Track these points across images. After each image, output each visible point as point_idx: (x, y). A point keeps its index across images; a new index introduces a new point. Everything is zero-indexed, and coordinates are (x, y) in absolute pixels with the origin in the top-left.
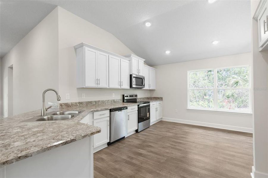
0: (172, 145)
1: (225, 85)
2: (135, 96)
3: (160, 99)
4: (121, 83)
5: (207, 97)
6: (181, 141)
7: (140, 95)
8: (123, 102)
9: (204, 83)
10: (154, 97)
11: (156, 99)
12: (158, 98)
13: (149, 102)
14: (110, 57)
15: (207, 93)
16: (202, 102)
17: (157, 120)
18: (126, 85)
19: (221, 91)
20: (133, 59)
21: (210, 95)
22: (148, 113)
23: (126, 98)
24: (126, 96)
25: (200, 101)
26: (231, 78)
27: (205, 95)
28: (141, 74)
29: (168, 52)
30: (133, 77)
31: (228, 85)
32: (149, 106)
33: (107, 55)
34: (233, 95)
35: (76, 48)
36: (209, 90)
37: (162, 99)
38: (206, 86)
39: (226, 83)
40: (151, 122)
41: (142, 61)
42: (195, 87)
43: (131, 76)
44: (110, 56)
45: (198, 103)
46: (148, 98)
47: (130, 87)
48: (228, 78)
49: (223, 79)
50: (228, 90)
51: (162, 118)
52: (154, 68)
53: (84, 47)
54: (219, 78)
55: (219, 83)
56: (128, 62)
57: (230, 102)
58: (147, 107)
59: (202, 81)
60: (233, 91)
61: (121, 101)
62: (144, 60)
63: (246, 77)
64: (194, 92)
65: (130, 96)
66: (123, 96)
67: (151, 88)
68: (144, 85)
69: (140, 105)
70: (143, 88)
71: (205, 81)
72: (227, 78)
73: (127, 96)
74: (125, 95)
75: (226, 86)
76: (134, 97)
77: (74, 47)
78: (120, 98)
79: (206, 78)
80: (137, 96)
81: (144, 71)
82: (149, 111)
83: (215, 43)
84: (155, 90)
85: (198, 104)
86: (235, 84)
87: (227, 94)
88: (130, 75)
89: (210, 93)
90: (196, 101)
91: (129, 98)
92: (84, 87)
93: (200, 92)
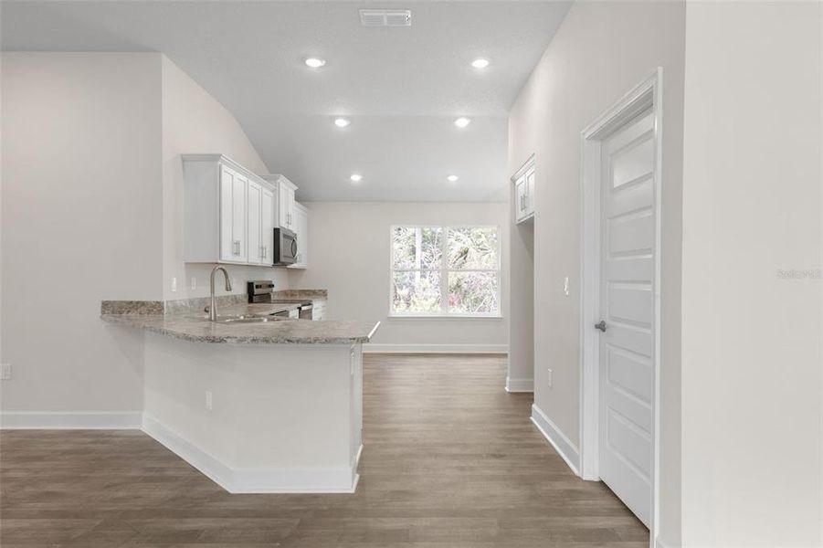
2: (270, 286)
3: (323, 294)
4: (262, 251)
8: (251, 301)
10: (300, 291)
12: (315, 292)
13: (310, 303)
14: (249, 185)
18: (269, 258)
20: (281, 188)
23: (256, 291)
24: (257, 287)
26: (453, 240)
28: (292, 227)
29: (356, 178)
30: (281, 235)
32: (311, 311)
33: (246, 180)
35: (185, 160)
37: (326, 295)
41: (292, 190)
43: (276, 231)
44: (250, 182)
46: (286, 293)
47: (274, 262)
52: (303, 207)
53: (219, 163)
56: (272, 194)
57: (453, 303)
61: (246, 300)
62: (296, 188)
63: (481, 240)
66: (250, 285)
67: (301, 266)
68: (296, 257)
69: (303, 308)
73: (262, 286)
74: (255, 284)
77: (182, 155)
78: (241, 290)
80: (273, 286)
83: (453, 178)
84: (304, 270)
86: (462, 255)
88: (275, 229)
92: (219, 262)
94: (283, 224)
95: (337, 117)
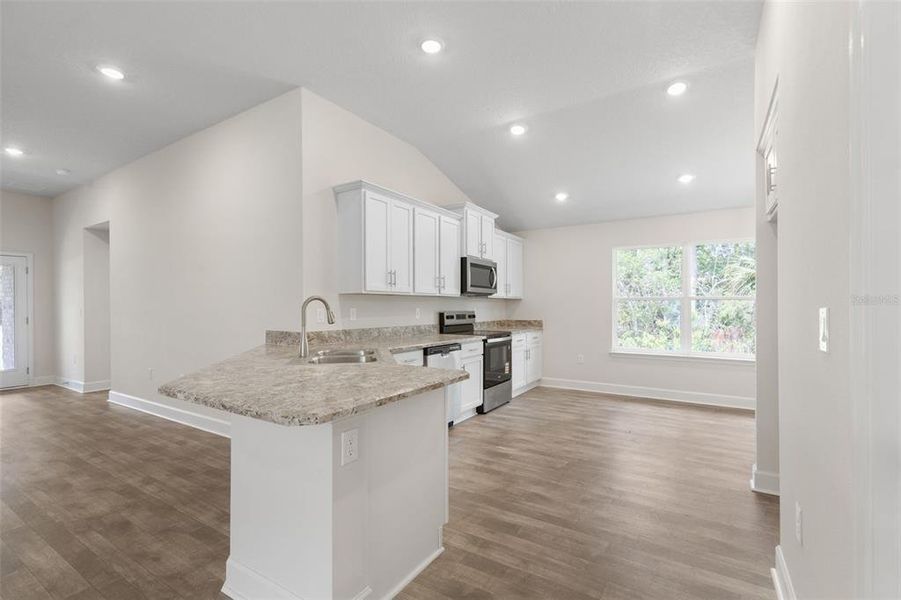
0: (578, 437)
1: (720, 285)
2: (470, 317)
3: (536, 325)
4: (440, 281)
5: (665, 322)
6: (599, 431)
7: (483, 313)
8: (442, 331)
9: (659, 279)
10: (517, 321)
11: (525, 325)
12: (530, 323)
13: (509, 334)
14: (416, 213)
15: (667, 309)
16: (651, 337)
17: (528, 385)
18: (452, 288)
19: (706, 304)
20: (469, 216)
21: (675, 317)
22: (507, 364)
23: (447, 322)
24: (448, 317)
25: (645, 333)
27: (660, 316)
28: (489, 256)
29: (561, 197)
30: (468, 265)
31: (726, 286)
32: (509, 343)
33: (411, 208)
34: (739, 317)
35: (337, 192)
36: (672, 301)
37: (541, 326)
38: (663, 290)
39: (723, 280)
40: (513, 389)
41: (490, 218)
42: (630, 291)
43: (463, 261)
44: (418, 210)
45: (638, 339)
46: (501, 323)
47: (462, 292)
48: (728, 266)
49: (712, 267)
50: (726, 301)
51: (539, 380)
53: (363, 190)
54: (701, 263)
55: (700, 279)
56: (457, 223)
57: (732, 337)
58: (505, 348)
59: (650, 273)
60: (740, 304)
61: (437, 330)
62: (497, 216)
64: (624, 307)
65: (459, 317)
66: (441, 315)
67: (511, 296)
68: (495, 288)
70: (491, 294)
71: (659, 274)
72: (725, 263)
73: (452, 317)
74: (446, 315)
75: (720, 290)
76: (467, 321)
77: (334, 189)
78: (432, 320)
79: (664, 263)
80: (474, 316)
81: (494, 247)
82: (509, 360)
83: (686, 179)
84: (520, 300)
85: (639, 344)
86: (748, 282)
87: (723, 314)
88: (462, 259)
89: (675, 310)
90: (633, 335)
91: (454, 321)
92: (364, 292)
93: (644, 307)
94: (473, 253)
95: (511, 124)
